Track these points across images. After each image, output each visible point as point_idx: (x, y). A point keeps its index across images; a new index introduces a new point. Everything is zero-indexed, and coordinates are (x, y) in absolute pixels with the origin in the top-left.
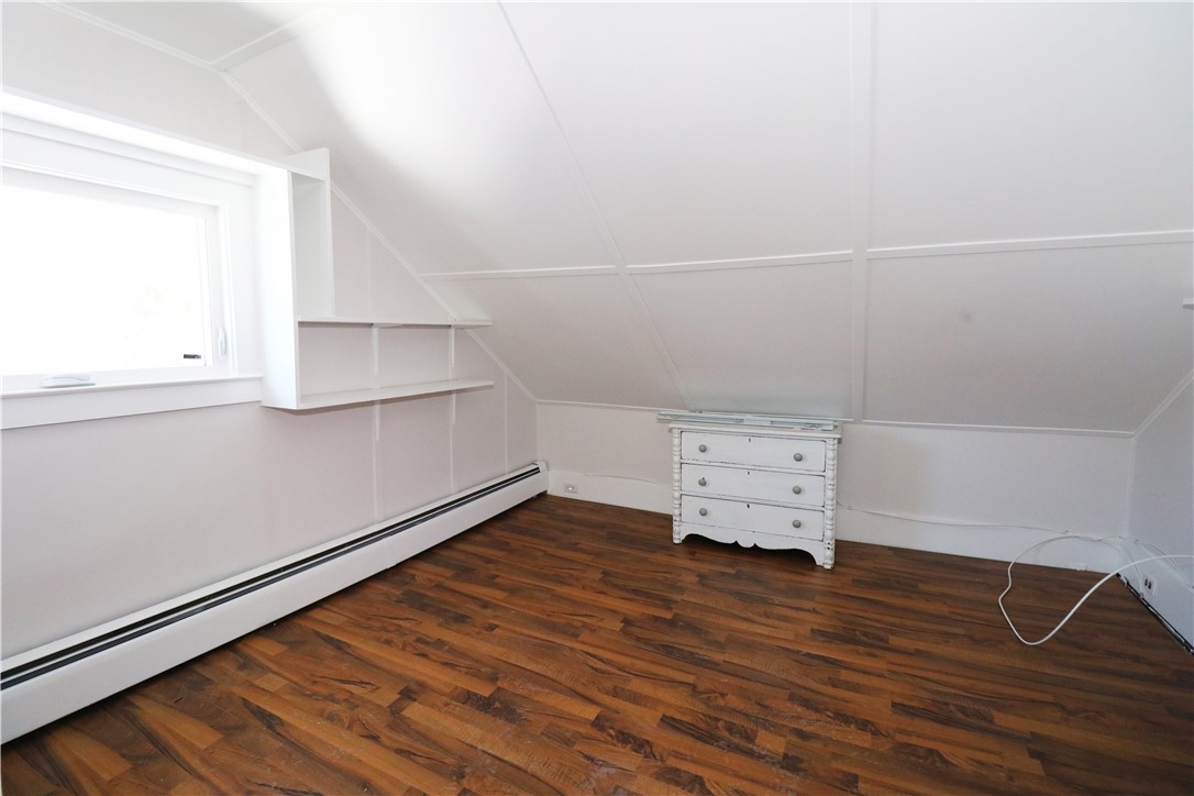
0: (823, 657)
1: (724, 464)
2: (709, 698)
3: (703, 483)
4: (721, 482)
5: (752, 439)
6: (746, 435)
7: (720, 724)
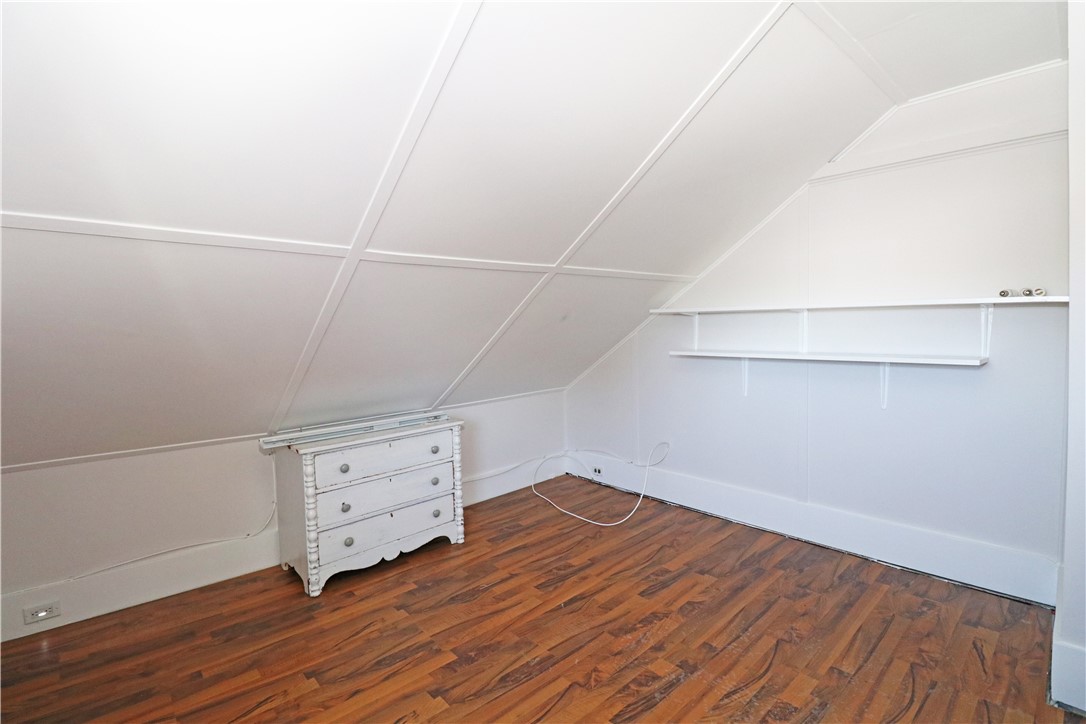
0: (575, 597)
1: (367, 479)
2: (596, 680)
3: (346, 509)
4: (365, 499)
5: (393, 443)
6: (387, 440)
7: (633, 687)
